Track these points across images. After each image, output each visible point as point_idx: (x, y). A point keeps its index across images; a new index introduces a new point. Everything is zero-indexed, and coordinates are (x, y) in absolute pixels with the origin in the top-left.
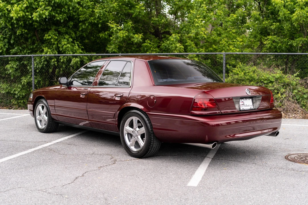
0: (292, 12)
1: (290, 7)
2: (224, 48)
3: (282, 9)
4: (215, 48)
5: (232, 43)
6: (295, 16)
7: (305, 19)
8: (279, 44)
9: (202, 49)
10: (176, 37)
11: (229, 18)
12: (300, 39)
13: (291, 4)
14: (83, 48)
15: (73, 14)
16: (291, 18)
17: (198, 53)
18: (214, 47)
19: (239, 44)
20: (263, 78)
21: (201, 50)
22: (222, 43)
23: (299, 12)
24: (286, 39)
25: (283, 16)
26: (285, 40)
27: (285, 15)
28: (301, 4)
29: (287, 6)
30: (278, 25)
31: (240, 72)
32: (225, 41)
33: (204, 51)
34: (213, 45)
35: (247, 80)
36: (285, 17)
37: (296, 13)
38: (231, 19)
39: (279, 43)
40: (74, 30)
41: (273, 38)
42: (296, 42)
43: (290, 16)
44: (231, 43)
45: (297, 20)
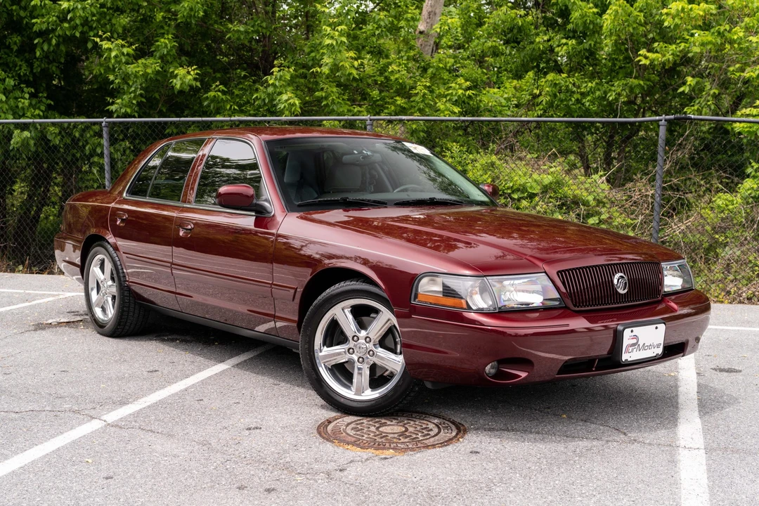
4: (400, 106)
5: (446, 93)
8: (575, 96)
10: (281, 76)
11: (437, 28)
14: (52, 103)
15: (18, 14)
18: (399, 102)
22: (417, 91)
23: (617, 10)
24: (594, 83)
32: (425, 86)
34: (397, 98)
37: (609, 12)
38: (440, 28)
40: (27, 57)
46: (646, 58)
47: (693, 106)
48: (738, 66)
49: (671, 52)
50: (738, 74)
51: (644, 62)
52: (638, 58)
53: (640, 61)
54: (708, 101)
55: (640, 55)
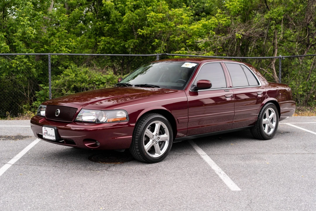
0: (123, 14)
1: (121, 9)
2: (56, 49)
3: (113, 11)
4: (46, 49)
5: (65, 44)
6: (125, 18)
7: (135, 21)
9: (32, 50)
11: (61, 18)
12: (131, 40)
13: (122, 6)
16: (122, 20)
17: (27, 54)
18: (46, 47)
19: (71, 44)
20: (95, 79)
21: (30, 50)
22: (54, 43)
23: (129, 15)
25: (115, 18)
26: (118, 41)
27: (117, 17)
28: (130, 7)
29: (118, 8)
30: (110, 26)
31: (71, 73)
32: (57, 41)
33: (34, 52)
34: (45, 46)
35: (79, 81)
36: (117, 19)
37: (126, 15)
39: (112, 44)
41: (106, 39)
42: (128, 44)
43: (121, 18)
44: (63, 43)
45: (127, 22)
46: (141, 32)
47: (158, 50)
48: (173, 36)
49: (149, 30)
50: (173, 39)
51: (140, 33)
52: (138, 32)
53: (139, 33)
54: (163, 48)
55: (138, 31)
